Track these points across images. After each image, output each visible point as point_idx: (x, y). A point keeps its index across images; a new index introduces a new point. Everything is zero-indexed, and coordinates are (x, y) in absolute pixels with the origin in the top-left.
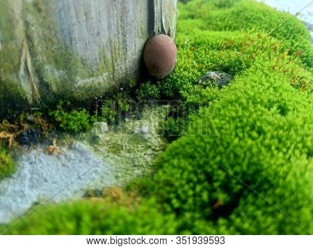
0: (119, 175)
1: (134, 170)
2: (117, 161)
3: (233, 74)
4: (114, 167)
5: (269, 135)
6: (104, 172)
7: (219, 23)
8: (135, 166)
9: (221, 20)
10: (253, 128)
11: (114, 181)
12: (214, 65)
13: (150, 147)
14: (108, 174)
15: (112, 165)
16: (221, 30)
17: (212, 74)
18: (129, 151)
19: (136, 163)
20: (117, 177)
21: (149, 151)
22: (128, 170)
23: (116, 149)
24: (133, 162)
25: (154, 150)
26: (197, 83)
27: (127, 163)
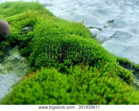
0: (20, 75)
1: (24, 71)
2: (15, 72)
3: (32, 26)
4: (15, 74)
5: (60, 33)
6: (13, 78)
7: (11, 13)
8: (23, 69)
9: (11, 12)
10: (55, 34)
11: (20, 78)
12: (23, 26)
13: (22, 61)
14: (15, 77)
15: (14, 74)
16: (13, 15)
17: (26, 28)
18: (16, 67)
19: (23, 68)
20: (20, 76)
21: (23, 63)
22: (21, 72)
23: (10, 69)
24: (21, 68)
25: (25, 61)
26: (22, 34)
27: (19, 70)
